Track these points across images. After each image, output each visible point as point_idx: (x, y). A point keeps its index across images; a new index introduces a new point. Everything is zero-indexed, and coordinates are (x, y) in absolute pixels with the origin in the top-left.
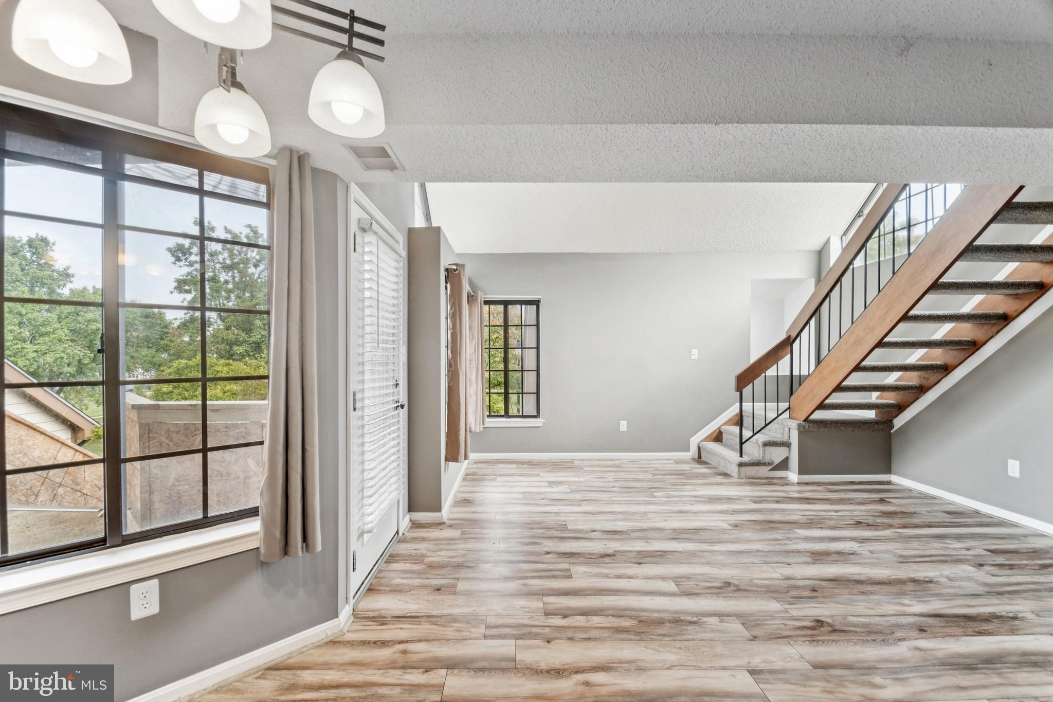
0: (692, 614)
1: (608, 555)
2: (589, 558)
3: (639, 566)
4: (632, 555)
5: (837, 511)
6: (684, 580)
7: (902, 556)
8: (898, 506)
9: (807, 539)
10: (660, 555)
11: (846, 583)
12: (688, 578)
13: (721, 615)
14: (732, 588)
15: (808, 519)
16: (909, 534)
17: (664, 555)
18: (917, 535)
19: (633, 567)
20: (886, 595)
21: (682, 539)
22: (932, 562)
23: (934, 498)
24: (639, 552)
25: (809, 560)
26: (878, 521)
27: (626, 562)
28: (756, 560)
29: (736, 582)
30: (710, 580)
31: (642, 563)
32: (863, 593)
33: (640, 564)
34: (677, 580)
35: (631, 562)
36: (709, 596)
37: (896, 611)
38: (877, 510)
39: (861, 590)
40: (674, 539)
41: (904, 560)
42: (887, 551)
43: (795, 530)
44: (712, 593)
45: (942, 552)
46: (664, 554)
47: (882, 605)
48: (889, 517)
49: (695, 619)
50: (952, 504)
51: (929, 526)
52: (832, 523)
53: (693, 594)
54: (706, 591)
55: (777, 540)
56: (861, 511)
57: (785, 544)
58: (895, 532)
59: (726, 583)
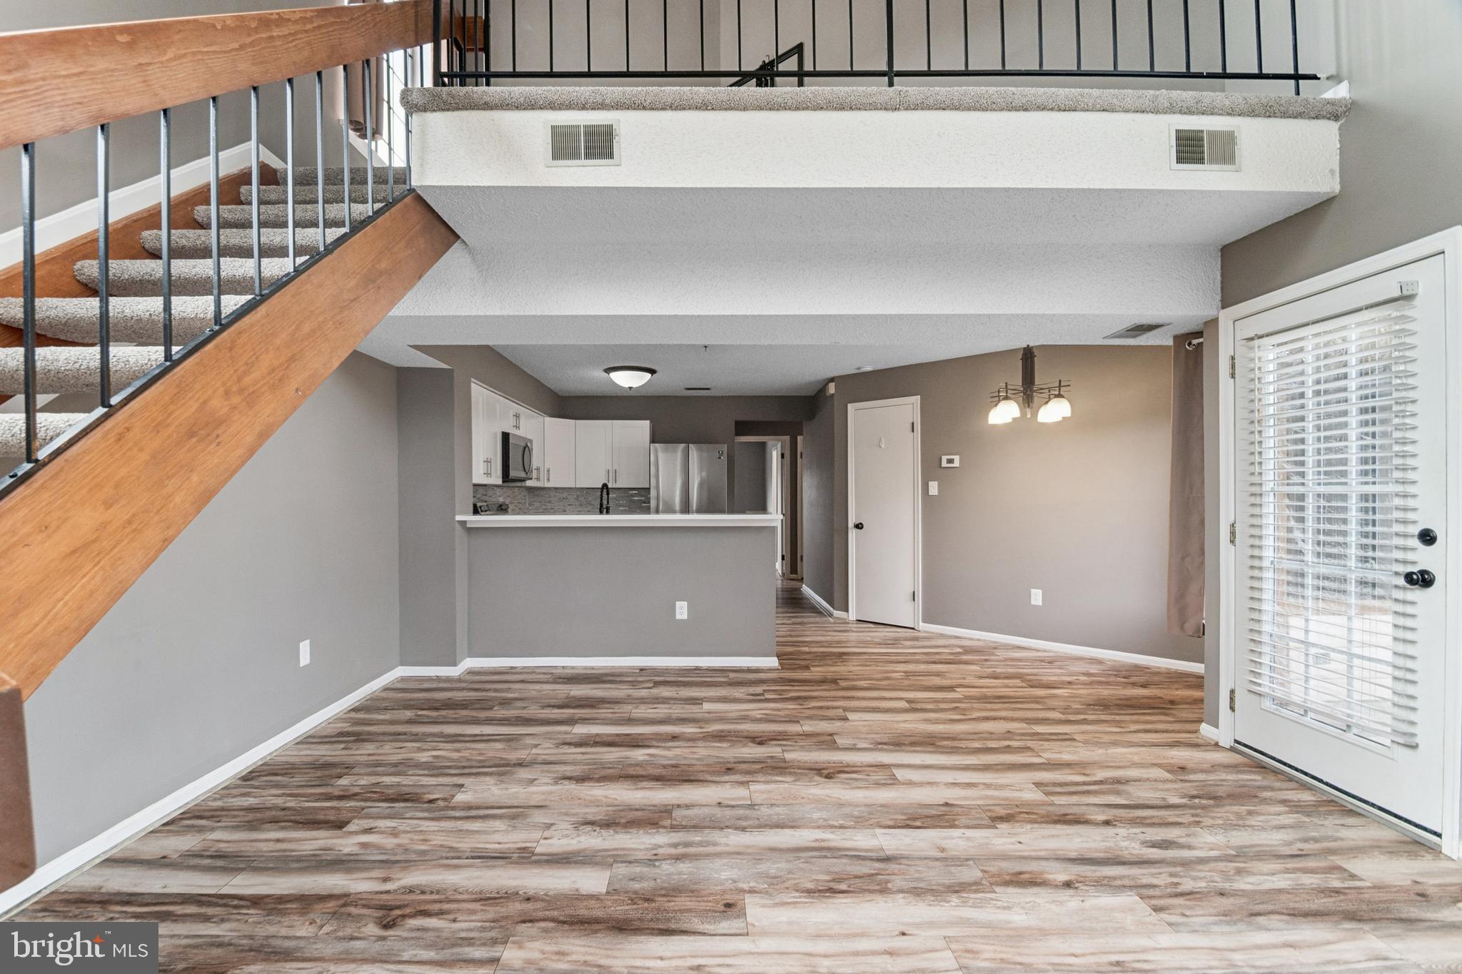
0: (882, 750)
1: (1002, 819)
2: (1033, 813)
3: (947, 801)
4: (963, 820)
6: (883, 782)
10: (915, 819)
12: (878, 784)
13: (853, 749)
14: (825, 772)
17: (909, 819)
19: (956, 799)
21: (872, 859)
24: (953, 826)
27: (970, 808)
28: (765, 811)
29: (817, 778)
30: (848, 781)
31: (943, 805)
33: (947, 804)
34: (893, 782)
35: (961, 806)
36: (859, 764)
40: (887, 859)
44: (853, 767)
46: (908, 822)
49: (880, 746)
53: (876, 766)
54: (859, 769)
59: (831, 778)
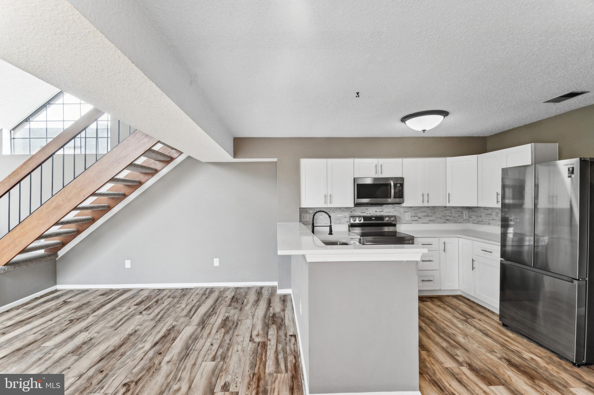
5: (51, 320)
7: (112, 327)
8: (77, 301)
9: (58, 346)
11: (109, 356)
15: (41, 334)
16: (101, 314)
18: (104, 312)
20: (131, 349)
22: (125, 322)
23: (87, 290)
25: (75, 357)
26: (79, 314)
32: (122, 355)
37: (143, 353)
38: (70, 309)
39: (119, 355)
41: (115, 328)
42: (104, 328)
43: (44, 345)
45: (123, 315)
47: (136, 355)
48: (81, 310)
50: (98, 290)
51: (103, 305)
52: (57, 329)
55: (40, 359)
56: (63, 313)
57: (50, 358)
58: (94, 316)
